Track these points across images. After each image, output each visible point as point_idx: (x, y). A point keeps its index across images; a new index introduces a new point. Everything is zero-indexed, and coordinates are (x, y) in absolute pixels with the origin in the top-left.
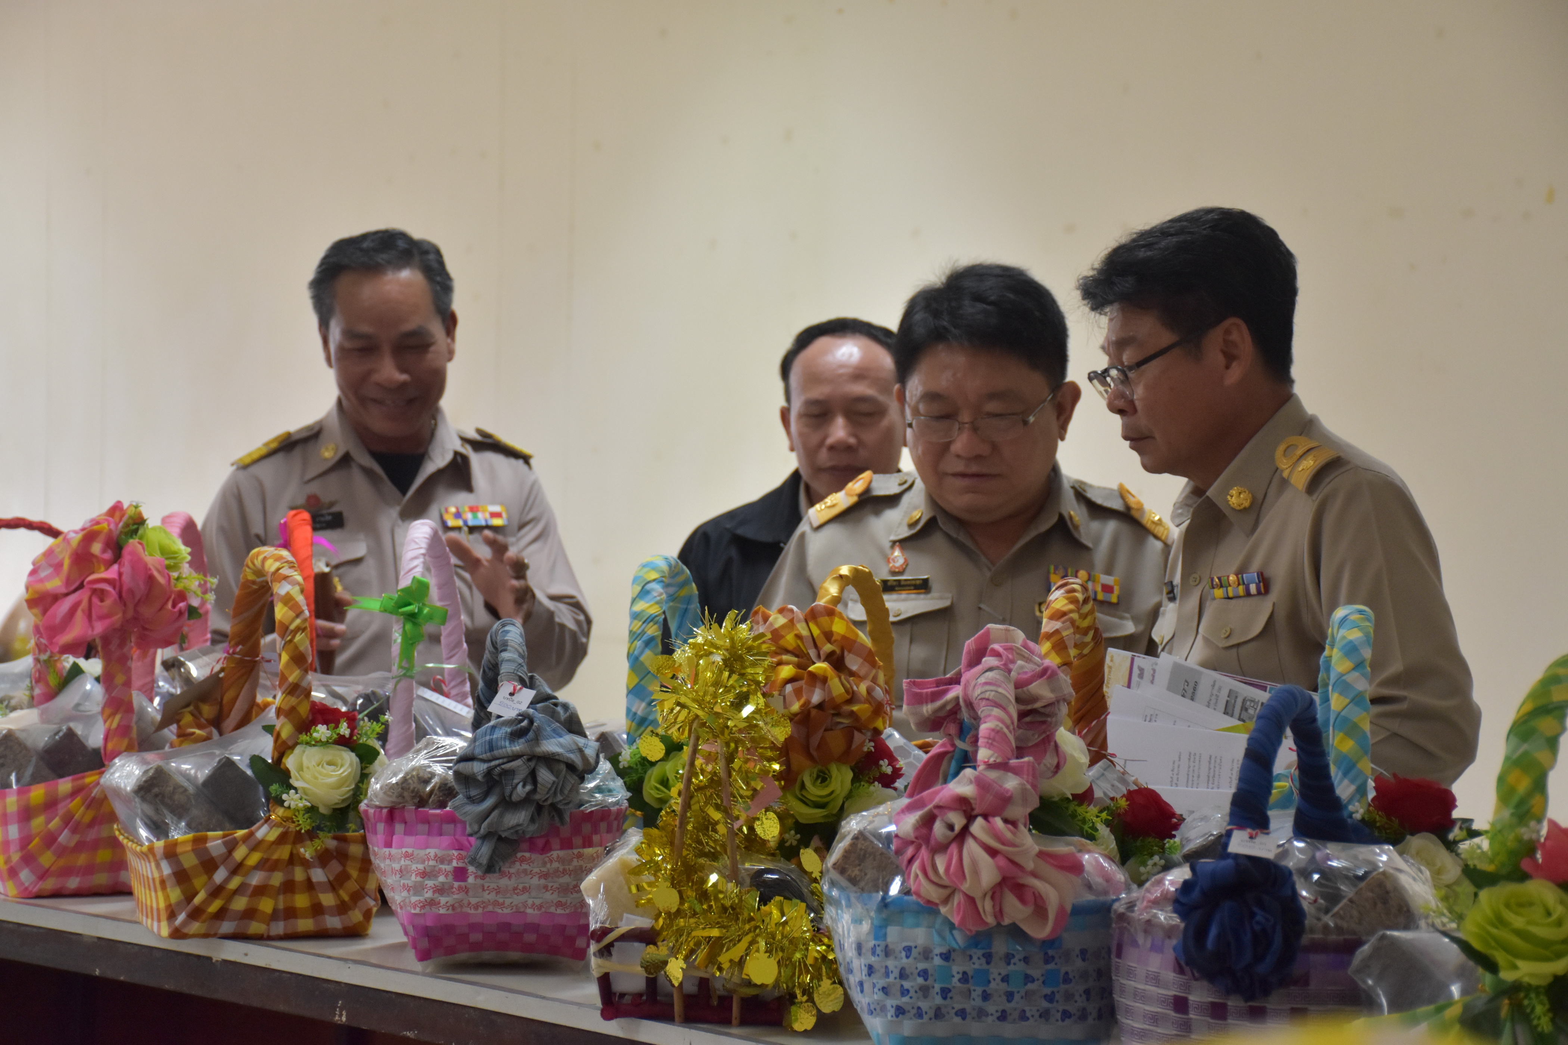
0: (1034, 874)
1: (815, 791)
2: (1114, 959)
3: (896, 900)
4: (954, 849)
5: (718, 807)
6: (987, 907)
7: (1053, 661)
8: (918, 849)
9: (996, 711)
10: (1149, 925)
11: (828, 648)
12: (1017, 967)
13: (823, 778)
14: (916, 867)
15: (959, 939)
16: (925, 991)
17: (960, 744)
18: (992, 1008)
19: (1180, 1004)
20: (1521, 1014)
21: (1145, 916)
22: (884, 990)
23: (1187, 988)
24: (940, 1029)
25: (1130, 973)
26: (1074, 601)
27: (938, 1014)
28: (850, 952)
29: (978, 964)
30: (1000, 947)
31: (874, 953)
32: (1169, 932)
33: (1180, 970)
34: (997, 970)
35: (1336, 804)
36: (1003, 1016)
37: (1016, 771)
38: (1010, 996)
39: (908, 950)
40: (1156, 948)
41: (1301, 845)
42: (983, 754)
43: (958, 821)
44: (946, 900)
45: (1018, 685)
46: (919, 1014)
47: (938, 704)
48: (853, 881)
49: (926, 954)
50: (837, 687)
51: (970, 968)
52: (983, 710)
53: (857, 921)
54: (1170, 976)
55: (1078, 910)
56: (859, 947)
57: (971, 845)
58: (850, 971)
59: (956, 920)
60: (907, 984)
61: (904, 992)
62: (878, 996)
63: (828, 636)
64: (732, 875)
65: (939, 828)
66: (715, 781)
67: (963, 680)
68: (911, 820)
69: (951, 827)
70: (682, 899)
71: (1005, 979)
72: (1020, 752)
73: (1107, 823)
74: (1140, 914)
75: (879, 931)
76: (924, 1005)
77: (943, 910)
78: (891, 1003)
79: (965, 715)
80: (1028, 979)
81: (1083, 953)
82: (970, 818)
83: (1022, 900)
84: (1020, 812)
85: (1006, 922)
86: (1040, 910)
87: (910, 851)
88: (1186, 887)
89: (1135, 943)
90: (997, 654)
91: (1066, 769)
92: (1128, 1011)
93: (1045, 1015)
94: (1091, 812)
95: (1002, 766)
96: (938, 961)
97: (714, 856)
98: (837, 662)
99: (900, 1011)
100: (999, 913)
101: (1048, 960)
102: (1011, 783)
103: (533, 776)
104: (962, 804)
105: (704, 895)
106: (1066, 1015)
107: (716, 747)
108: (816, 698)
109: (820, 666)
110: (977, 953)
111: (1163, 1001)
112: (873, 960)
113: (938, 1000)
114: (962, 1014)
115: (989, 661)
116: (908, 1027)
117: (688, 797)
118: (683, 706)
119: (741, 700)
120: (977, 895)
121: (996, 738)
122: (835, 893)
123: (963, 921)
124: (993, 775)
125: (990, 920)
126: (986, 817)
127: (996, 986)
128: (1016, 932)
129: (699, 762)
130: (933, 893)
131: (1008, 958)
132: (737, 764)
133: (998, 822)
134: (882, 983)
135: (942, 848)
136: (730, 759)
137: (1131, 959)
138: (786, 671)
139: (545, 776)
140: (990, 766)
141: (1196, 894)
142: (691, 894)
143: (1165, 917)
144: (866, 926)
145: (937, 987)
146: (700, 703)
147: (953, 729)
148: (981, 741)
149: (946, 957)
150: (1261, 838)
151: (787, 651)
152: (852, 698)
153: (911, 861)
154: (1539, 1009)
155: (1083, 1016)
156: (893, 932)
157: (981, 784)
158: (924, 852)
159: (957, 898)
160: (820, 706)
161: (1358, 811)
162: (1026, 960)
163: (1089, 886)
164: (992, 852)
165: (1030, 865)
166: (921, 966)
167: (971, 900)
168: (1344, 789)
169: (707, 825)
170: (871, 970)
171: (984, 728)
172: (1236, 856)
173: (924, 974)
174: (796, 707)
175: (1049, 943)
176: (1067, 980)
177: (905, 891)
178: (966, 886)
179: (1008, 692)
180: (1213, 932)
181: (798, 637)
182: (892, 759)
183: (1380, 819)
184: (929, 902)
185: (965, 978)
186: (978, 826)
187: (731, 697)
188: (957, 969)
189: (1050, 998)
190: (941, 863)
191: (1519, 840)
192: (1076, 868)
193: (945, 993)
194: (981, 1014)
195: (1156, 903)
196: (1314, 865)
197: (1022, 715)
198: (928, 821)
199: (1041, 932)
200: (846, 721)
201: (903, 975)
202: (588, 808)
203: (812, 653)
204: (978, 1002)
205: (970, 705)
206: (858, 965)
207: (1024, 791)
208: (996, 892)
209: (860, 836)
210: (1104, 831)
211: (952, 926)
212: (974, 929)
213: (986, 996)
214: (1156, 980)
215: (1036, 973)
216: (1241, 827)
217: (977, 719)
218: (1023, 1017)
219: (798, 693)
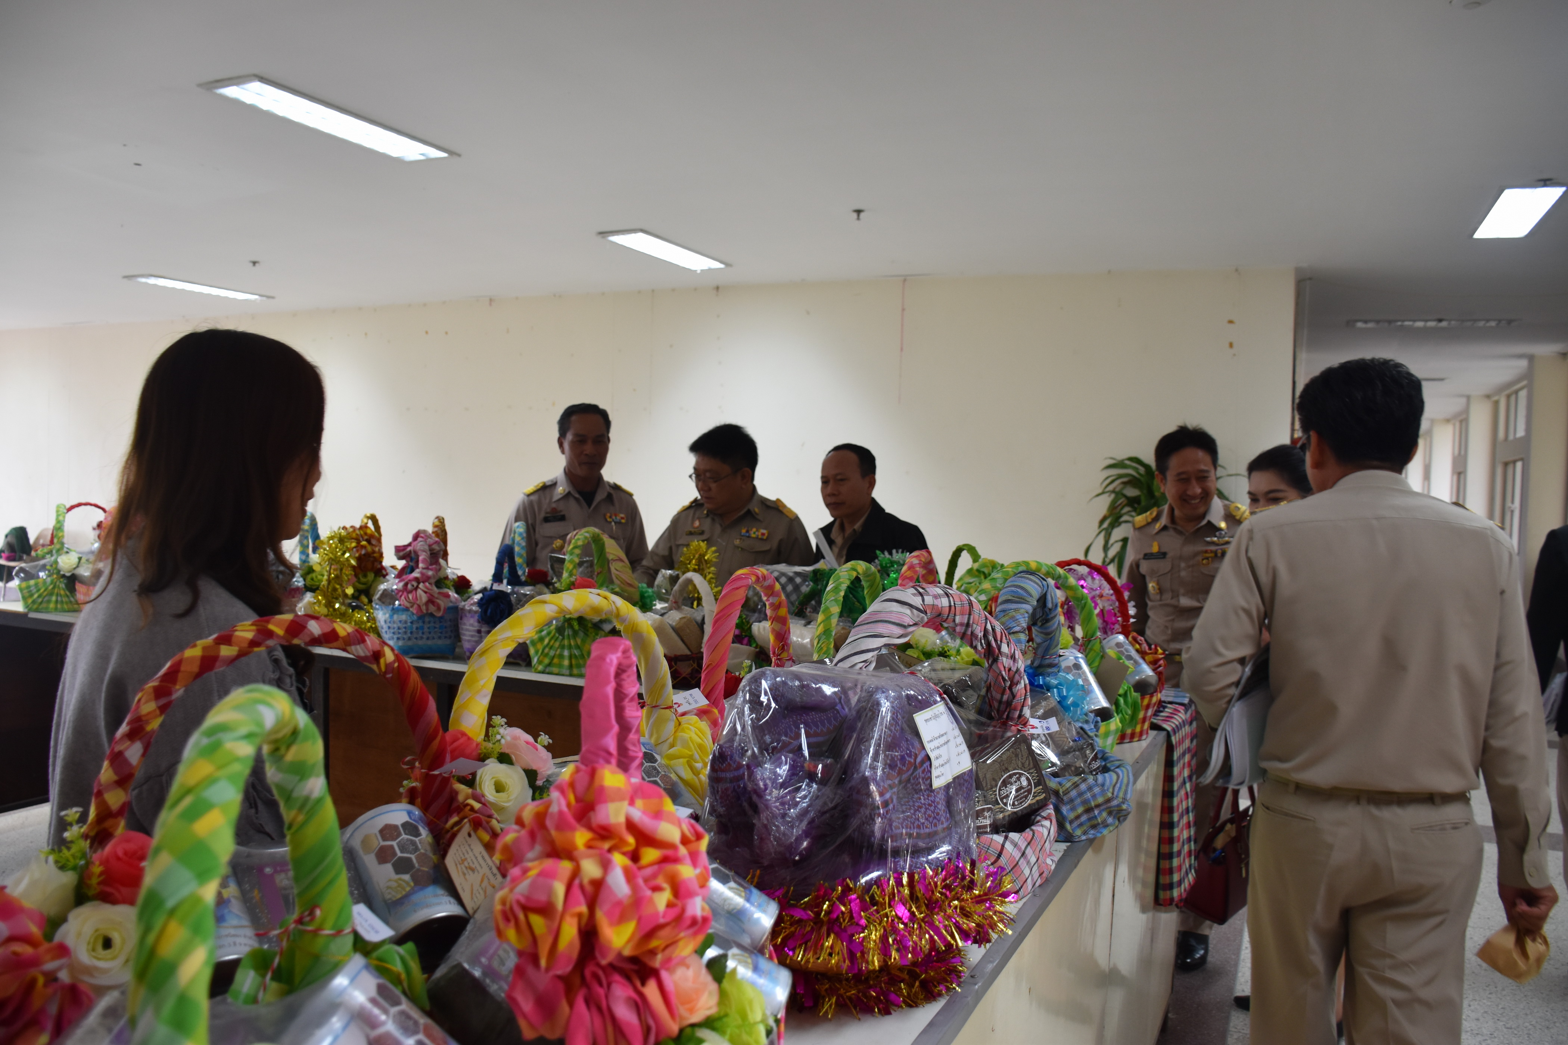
0: (437, 598)
1: (363, 580)
2: (459, 621)
3: (397, 608)
4: (414, 592)
5: (338, 584)
6: (424, 608)
7: (437, 539)
8: (403, 592)
9: (424, 553)
10: (470, 611)
11: (366, 537)
12: (432, 624)
13: (365, 576)
14: (403, 598)
15: (415, 617)
16: (405, 633)
17: (411, 564)
18: (425, 636)
19: (479, 632)
20: (571, 626)
21: (468, 608)
22: (394, 633)
23: (481, 627)
24: (410, 643)
25: (465, 624)
26: (441, 522)
27: (409, 639)
28: (382, 623)
29: (421, 624)
30: (427, 619)
31: (390, 622)
32: (476, 612)
33: (479, 622)
34: (426, 626)
35: (518, 577)
36: (428, 639)
37: (431, 570)
38: (430, 633)
39: (400, 621)
40: (472, 617)
41: (509, 587)
42: (421, 565)
43: (415, 584)
44: (412, 607)
45: (430, 546)
46: (404, 639)
47: (404, 552)
48: (383, 603)
49: (406, 622)
50: (369, 548)
51: (418, 625)
52: (420, 553)
53: (385, 614)
54: (476, 624)
55: (450, 608)
56: (385, 622)
57: (419, 592)
58: (382, 628)
59: (415, 612)
60: (400, 631)
61: (399, 633)
62: (391, 635)
63: (366, 534)
64: (342, 604)
65: (409, 586)
66: (337, 577)
67: (412, 545)
68: (401, 585)
69: (413, 586)
70: (329, 611)
71: (429, 628)
72: (431, 564)
73: (453, 586)
74: (467, 608)
75: (391, 616)
76: (405, 636)
77: (411, 609)
78: (395, 637)
79: (413, 555)
80: (435, 628)
81: (450, 620)
82: (419, 583)
83: (434, 605)
84: (433, 581)
85: (429, 612)
86: (439, 608)
87: (401, 593)
88: (482, 599)
89: (466, 616)
90: (422, 537)
91: (442, 570)
92: (464, 635)
93: (440, 638)
94: (448, 582)
95: (427, 568)
96: (409, 624)
97: (337, 598)
98: (369, 541)
99: (398, 639)
100: (427, 609)
101: (440, 622)
102: (430, 573)
103: (278, 577)
104: (416, 579)
105: (335, 610)
106: (446, 637)
107: (338, 566)
108: (363, 552)
109: (364, 543)
110: (421, 621)
111: (474, 631)
112: (390, 625)
113: (409, 635)
114: (416, 638)
115: (420, 539)
116: (401, 643)
117: (329, 581)
118: (327, 554)
119: (344, 554)
120: (421, 605)
121: (424, 561)
122: (377, 607)
123: (417, 613)
124: (425, 571)
125: (425, 611)
126: (423, 582)
127: (426, 630)
128: (432, 615)
129: (332, 571)
130: (408, 605)
131: (429, 622)
132: (344, 571)
133: (427, 584)
134: (392, 631)
135: (411, 592)
136: (341, 570)
137: (465, 620)
138: (354, 545)
139: (281, 577)
140: (423, 568)
141: (484, 601)
142: (331, 610)
143: (474, 608)
144: (387, 615)
145: (409, 631)
146: (332, 553)
147: (409, 559)
148: (420, 562)
149: (412, 623)
150: (501, 585)
151: (353, 539)
152: (374, 552)
153: (401, 596)
154: (575, 624)
155: (450, 637)
156: (395, 617)
157: (422, 574)
158: (405, 593)
159: (415, 606)
160: (364, 555)
161: (523, 578)
162: (435, 623)
163: (451, 602)
164: (426, 592)
165: (436, 595)
166: (404, 625)
167: (419, 606)
168: (520, 572)
169: (335, 590)
170: (389, 628)
171: (421, 558)
172: (495, 590)
173: (405, 628)
174: (357, 555)
175: (441, 618)
176: (446, 627)
177: (400, 605)
178: (418, 602)
179: (427, 548)
180: (489, 611)
181: (357, 534)
182: (386, 570)
183: (529, 580)
184: (407, 607)
185: (417, 628)
186: (421, 585)
187: (341, 552)
188: (415, 626)
189: (441, 633)
190: (410, 596)
191: (570, 581)
192: (448, 596)
193: (411, 633)
194: (422, 638)
195: (472, 604)
196: (513, 592)
197: (431, 554)
198: (406, 585)
199: (440, 614)
200: (372, 559)
201: (399, 628)
202: (293, 587)
203: (361, 539)
204: (420, 635)
205: (415, 552)
206: (385, 627)
207: (434, 575)
208: (427, 604)
209: (385, 590)
210: (452, 588)
211: (413, 614)
212: (420, 614)
213: (423, 633)
214: (472, 625)
215: (437, 626)
216: (496, 582)
217: (418, 556)
218: (434, 638)
219: (357, 551)
